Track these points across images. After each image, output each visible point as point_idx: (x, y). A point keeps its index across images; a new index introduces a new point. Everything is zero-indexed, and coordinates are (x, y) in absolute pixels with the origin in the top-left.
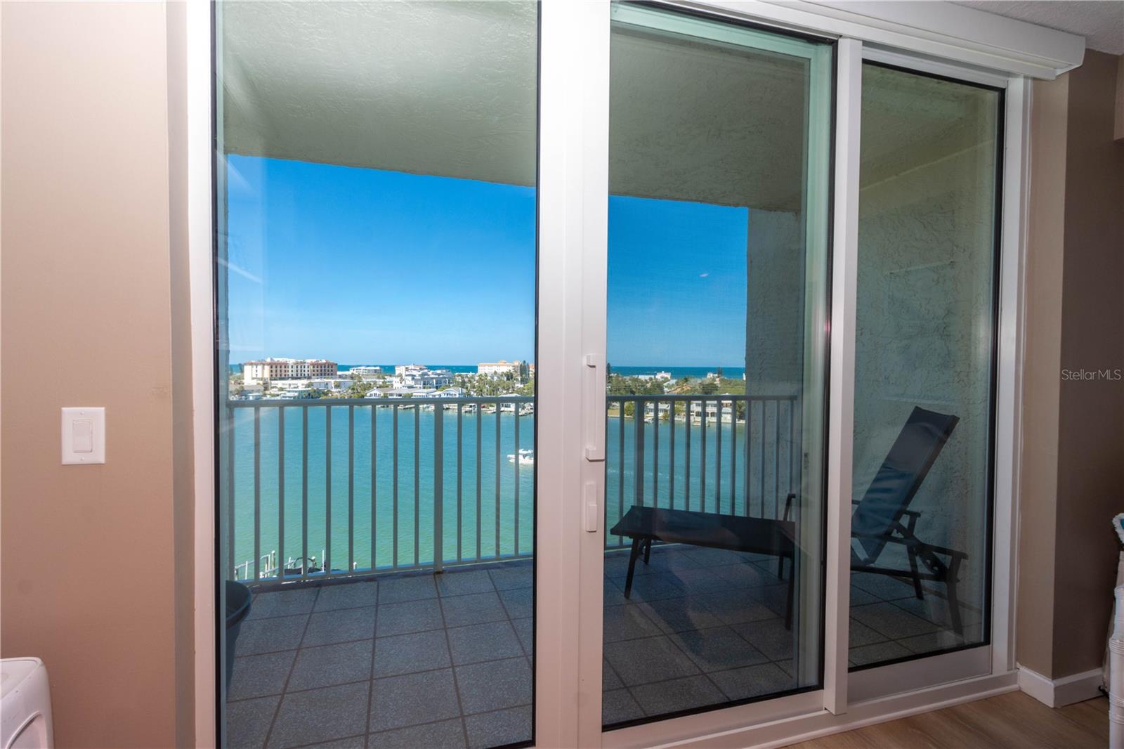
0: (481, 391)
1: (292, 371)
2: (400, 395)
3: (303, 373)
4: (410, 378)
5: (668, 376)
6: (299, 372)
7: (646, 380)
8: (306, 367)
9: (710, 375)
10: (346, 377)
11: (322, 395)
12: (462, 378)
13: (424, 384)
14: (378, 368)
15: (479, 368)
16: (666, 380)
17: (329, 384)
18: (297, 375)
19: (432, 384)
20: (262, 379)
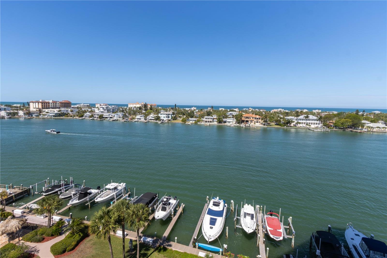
0: (130, 113)
1: (52, 105)
2: (98, 115)
4: (102, 109)
5: (195, 108)
6: (55, 106)
7: (188, 110)
8: (58, 104)
9: (209, 109)
10: (75, 108)
11: (65, 115)
12: (122, 108)
13: (108, 111)
14: (88, 104)
15: (129, 105)
16: (195, 110)
17: (68, 111)
18: (54, 107)
19: (111, 111)
20: (38, 108)
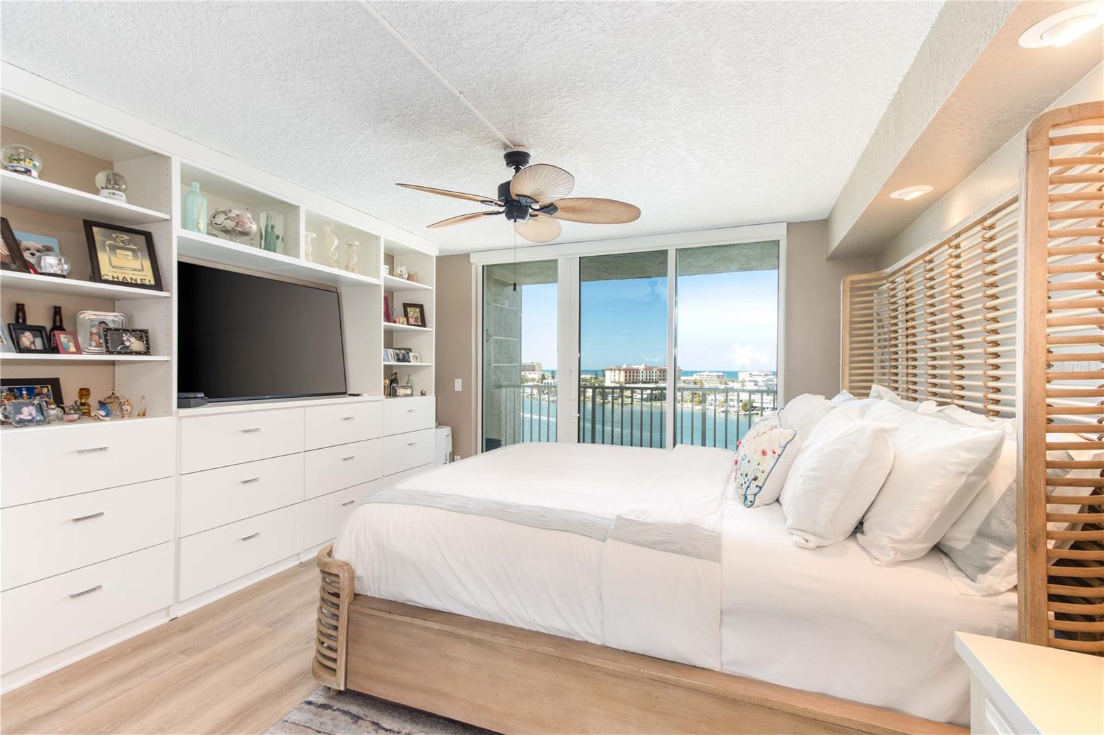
1: (643, 376)
3: (651, 378)
4: (753, 383)
8: (655, 372)
10: (689, 382)
14: (721, 374)
18: (646, 380)
20: (618, 383)
